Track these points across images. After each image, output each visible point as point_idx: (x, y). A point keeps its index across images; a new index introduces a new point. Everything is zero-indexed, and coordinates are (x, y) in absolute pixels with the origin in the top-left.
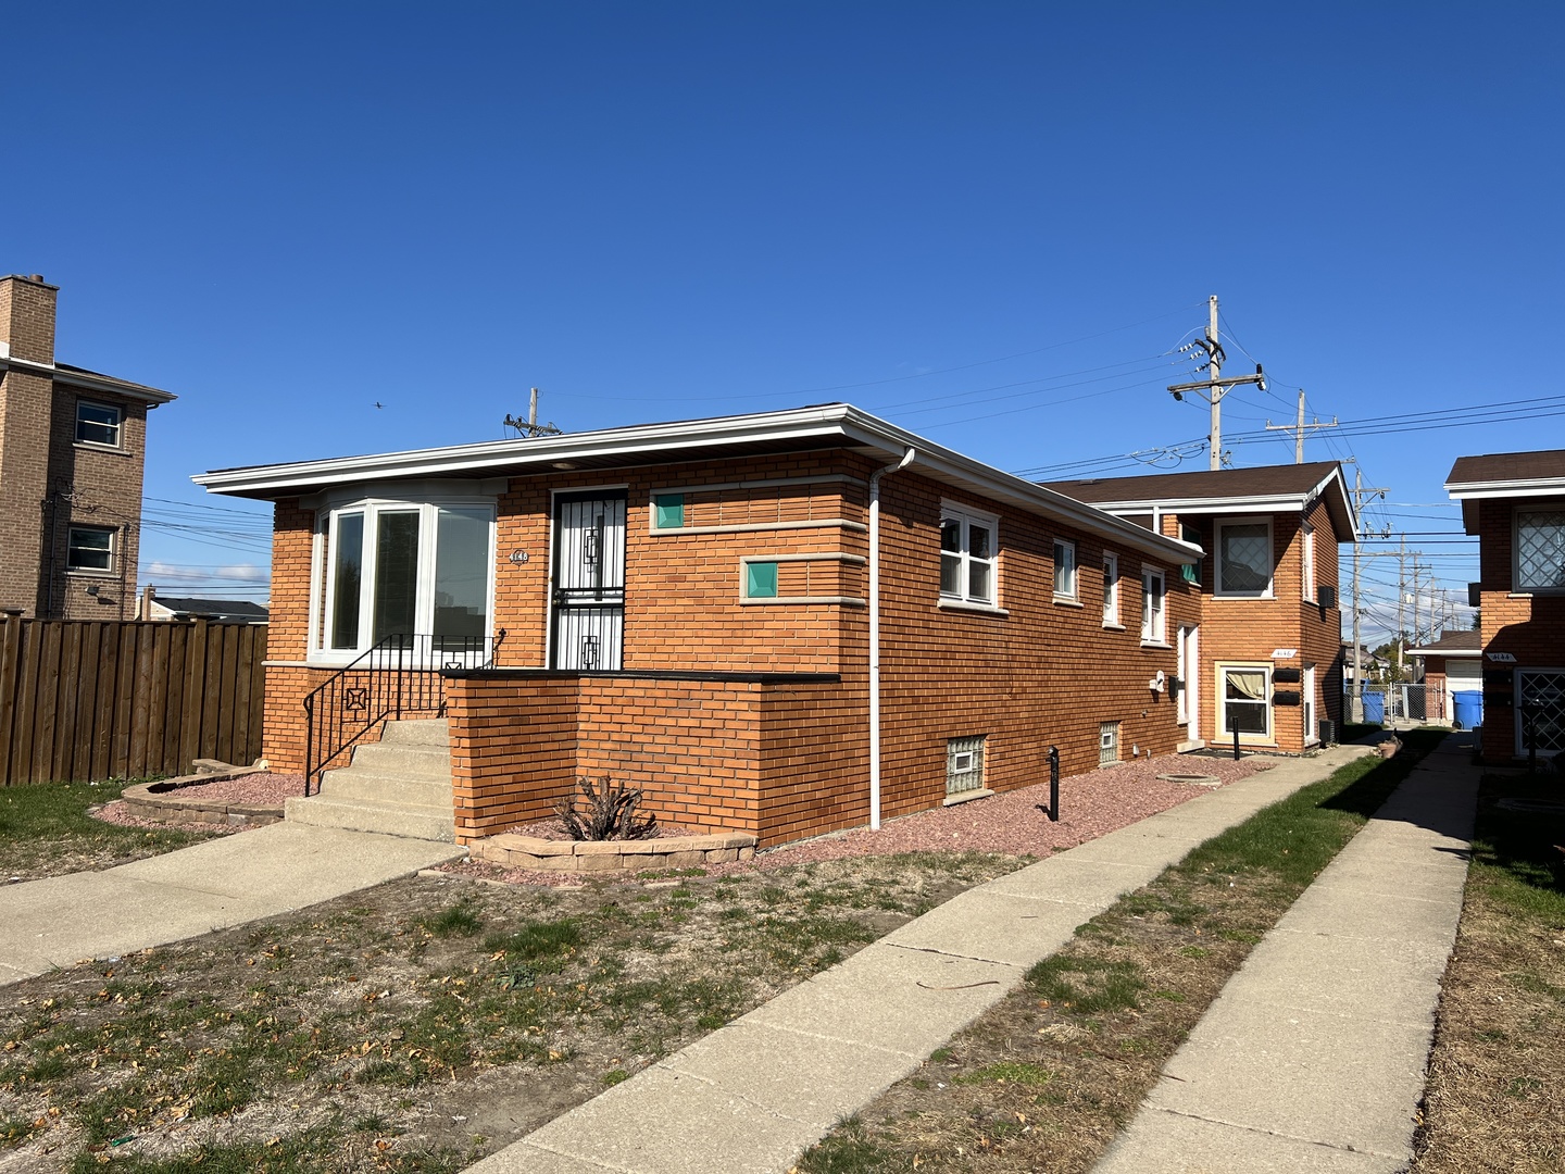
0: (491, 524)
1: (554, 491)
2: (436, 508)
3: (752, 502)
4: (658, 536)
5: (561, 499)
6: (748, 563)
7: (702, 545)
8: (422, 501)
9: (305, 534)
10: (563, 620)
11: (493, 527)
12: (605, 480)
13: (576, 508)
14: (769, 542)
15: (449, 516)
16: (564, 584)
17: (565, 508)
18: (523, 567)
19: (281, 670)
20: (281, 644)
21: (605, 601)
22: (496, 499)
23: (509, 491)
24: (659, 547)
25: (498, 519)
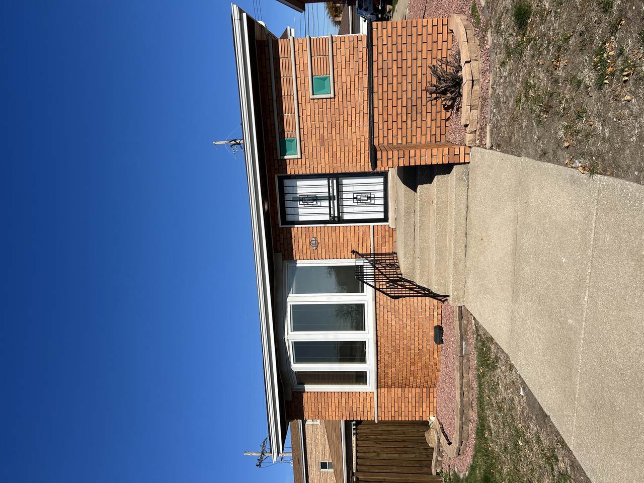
0: (298, 265)
1: (280, 226)
2: (290, 295)
3: (283, 95)
4: (301, 153)
5: (284, 221)
6: (313, 95)
7: (305, 124)
8: (286, 303)
9: (305, 395)
10: (346, 217)
11: (300, 263)
12: (274, 190)
13: (288, 211)
14: (303, 82)
15: (294, 288)
16: (327, 218)
17: (289, 218)
18: (319, 241)
19: (379, 409)
20: (365, 410)
21: (335, 194)
22: (285, 261)
23: (280, 252)
24: (307, 153)
25: (295, 259)
